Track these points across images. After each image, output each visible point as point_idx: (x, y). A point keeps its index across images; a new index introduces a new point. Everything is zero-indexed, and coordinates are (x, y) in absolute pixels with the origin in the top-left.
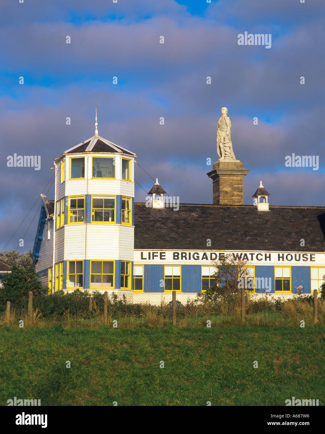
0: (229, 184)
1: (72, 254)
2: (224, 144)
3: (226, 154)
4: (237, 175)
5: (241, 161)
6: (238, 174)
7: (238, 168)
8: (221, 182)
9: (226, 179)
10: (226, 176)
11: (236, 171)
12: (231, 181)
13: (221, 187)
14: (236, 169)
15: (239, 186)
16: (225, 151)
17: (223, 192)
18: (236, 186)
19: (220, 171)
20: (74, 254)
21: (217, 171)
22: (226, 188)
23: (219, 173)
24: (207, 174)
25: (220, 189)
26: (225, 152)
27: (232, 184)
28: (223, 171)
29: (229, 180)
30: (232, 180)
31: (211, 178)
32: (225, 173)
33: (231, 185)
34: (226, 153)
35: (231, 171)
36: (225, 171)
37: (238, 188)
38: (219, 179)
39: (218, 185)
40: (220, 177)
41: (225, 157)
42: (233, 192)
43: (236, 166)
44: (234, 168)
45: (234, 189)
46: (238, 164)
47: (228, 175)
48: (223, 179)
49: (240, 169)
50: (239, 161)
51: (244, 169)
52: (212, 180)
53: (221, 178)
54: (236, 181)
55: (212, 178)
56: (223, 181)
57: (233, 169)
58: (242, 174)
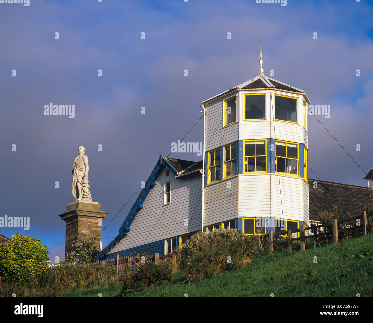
0: (87, 226)
1: (250, 210)
2: (83, 183)
3: (84, 195)
4: (96, 218)
5: (100, 203)
6: (97, 216)
7: (97, 210)
8: (80, 224)
9: (85, 221)
10: (85, 218)
11: (95, 213)
12: (89, 223)
13: (79, 229)
14: (95, 211)
15: (97, 229)
16: (84, 192)
17: (81, 234)
18: (94, 229)
19: (80, 212)
20: (252, 210)
21: (77, 211)
22: (84, 230)
23: (78, 213)
24: (60, 215)
25: (78, 231)
26: (82, 192)
27: (90, 226)
28: (83, 212)
29: (87, 223)
30: (91, 223)
31: (64, 220)
32: (84, 214)
33: (89, 228)
34: (85, 193)
35: (90, 213)
36: (84, 212)
37: (96, 231)
38: (78, 220)
39: (76, 227)
40: (79, 218)
41: (82, 198)
42: (90, 235)
43: (95, 208)
44: (93, 209)
45: (92, 232)
46: (96, 206)
47: (86, 217)
48: (82, 220)
49: (99, 211)
50: (97, 203)
51: (103, 212)
52: (65, 222)
53: (80, 220)
54: (94, 224)
55: (66, 220)
56: (82, 223)
57: (92, 211)
58: (101, 216)
